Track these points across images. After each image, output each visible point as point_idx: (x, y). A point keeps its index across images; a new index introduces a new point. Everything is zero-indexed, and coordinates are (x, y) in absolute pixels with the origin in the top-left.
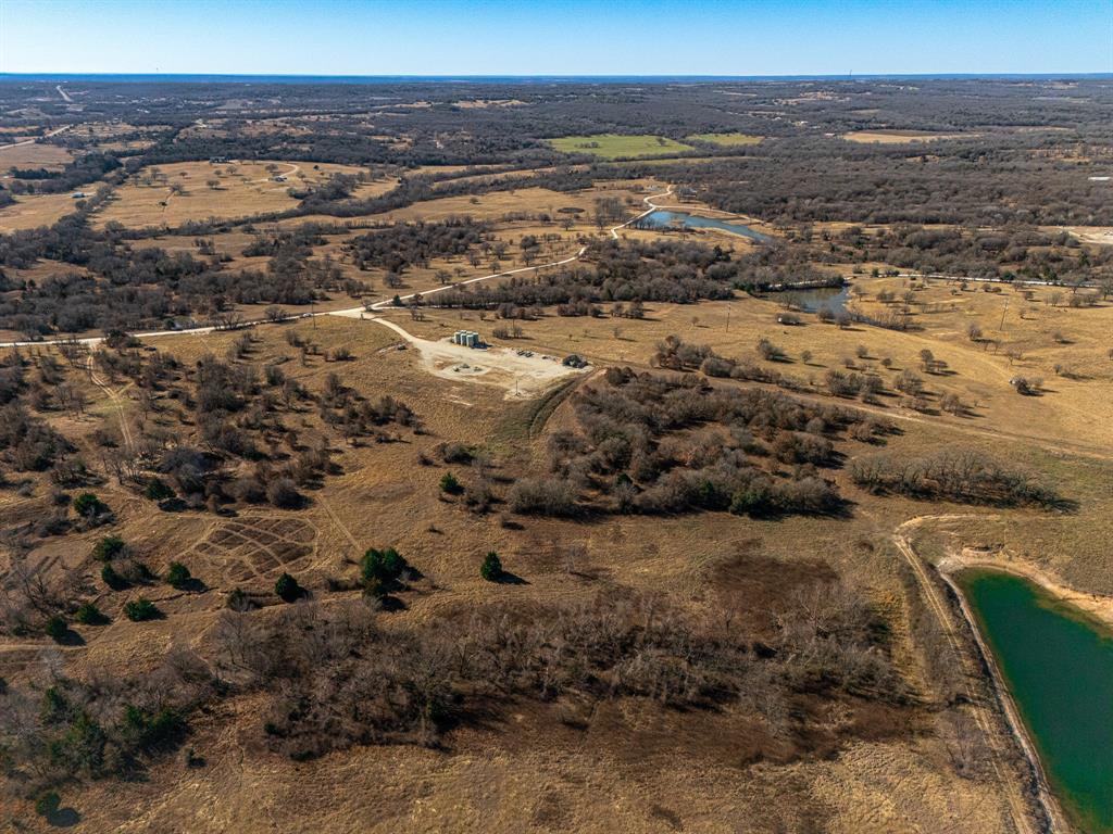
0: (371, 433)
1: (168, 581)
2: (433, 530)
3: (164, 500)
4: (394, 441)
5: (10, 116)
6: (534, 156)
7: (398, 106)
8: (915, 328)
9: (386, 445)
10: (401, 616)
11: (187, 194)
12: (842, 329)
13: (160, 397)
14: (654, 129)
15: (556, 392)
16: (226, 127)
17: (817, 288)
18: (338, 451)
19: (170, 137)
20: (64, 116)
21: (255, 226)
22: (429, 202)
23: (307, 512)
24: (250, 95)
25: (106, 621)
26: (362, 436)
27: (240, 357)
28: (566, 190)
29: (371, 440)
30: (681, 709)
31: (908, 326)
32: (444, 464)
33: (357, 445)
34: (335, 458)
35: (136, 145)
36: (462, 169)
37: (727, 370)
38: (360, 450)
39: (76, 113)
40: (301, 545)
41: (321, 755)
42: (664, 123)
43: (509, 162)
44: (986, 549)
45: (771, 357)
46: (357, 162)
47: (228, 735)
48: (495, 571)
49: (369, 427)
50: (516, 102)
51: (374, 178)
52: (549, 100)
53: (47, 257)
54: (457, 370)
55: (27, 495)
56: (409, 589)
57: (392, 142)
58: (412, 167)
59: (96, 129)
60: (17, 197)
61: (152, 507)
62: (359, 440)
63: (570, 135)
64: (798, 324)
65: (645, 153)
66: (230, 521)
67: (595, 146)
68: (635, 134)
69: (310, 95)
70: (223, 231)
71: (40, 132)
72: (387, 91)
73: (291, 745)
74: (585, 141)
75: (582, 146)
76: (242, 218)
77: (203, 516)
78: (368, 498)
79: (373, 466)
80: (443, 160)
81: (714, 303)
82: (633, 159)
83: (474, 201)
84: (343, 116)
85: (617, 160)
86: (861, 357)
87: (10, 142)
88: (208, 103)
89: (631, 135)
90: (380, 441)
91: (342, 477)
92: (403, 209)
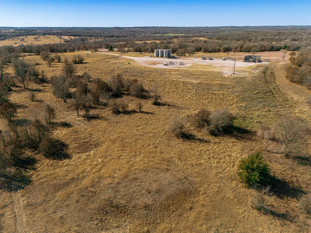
0: (105, 105)
4: (134, 112)
9: (126, 117)
18: (66, 125)
26: (95, 108)
29: (106, 112)
32: (211, 138)
33: (90, 118)
34: (59, 134)
38: (94, 122)
49: (102, 100)
62: (92, 112)
79: (113, 142)
91: (66, 161)
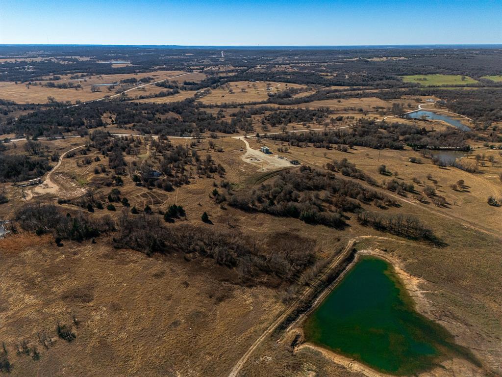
0: (207, 174)
1: (122, 202)
2: (200, 205)
3: (138, 183)
4: (212, 178)
5: (200, 63)
6: (386, 84)
7: (345, 60)
8: (480, 172)
9: (208, 179)
10: (172, 224)
11: (234, 93)
12: (439, 168)
13: (159, 155)
14: (465, 72)
15: (278, 171)
16: (267, 68)
17: (453, 150)
19: (243, 71)
20: (217, 63)
21: (245, 106)
22: (321, 101)
23: (170, 193)
24: (287, 55)
25: (102, 208)
26: (204, 175)
27: (191, 147)
28: (385, 99)
29: (205, 177)
30: (220, 264)
31: (476, 171)
32: (219, 187)
33: (200, 177)
35: (231, 74)
36: (346, 88)
37: (350, 173)
38: (200, 179)
39: (222, 62)
40: (161, 201)
41: (121, 249)
42: (473, 69)
43: (372, 85)
44: (386, 251)
45: (382, 172)
46: (305, 83)
47: (105, 240)
48: (205, 218)
50: (403, 58)
51: (306, 90)
52: (419, 57)
53: (172, 111)
54: (251, 160)
55: (107, 175)
56: (179, 218)
57: (327, 75)
58: (327, 86)
59: (221, 68)
60: (181, 91)
61: (134, 184)
62: (202, 176)
63: (416, 74)
64: (419, 163)
65: (445, 84)
66: (149, 191)
67: (425, 79)
68: (453, 74)
69: (312, 55)
70: (234, 107)
71: (203, 69)
72: (346, 53)
73: (116, 244)
74: (422, 77)
75: (418, 79)
76: (244, 103)
77: (144, 189)
78: (190, 192)
79: (199, 184)
80: (343, 84)
81: (391, 150)
82: (439, 87)
83: (339, 102)
84: (316, 64)
85: (429, 87)
86: (429, 179)
87: (190, 72)
88: (270, 58)
89: (450, 75)
90: (208, 177)
91: (188, 185)
92: (308, 103)
